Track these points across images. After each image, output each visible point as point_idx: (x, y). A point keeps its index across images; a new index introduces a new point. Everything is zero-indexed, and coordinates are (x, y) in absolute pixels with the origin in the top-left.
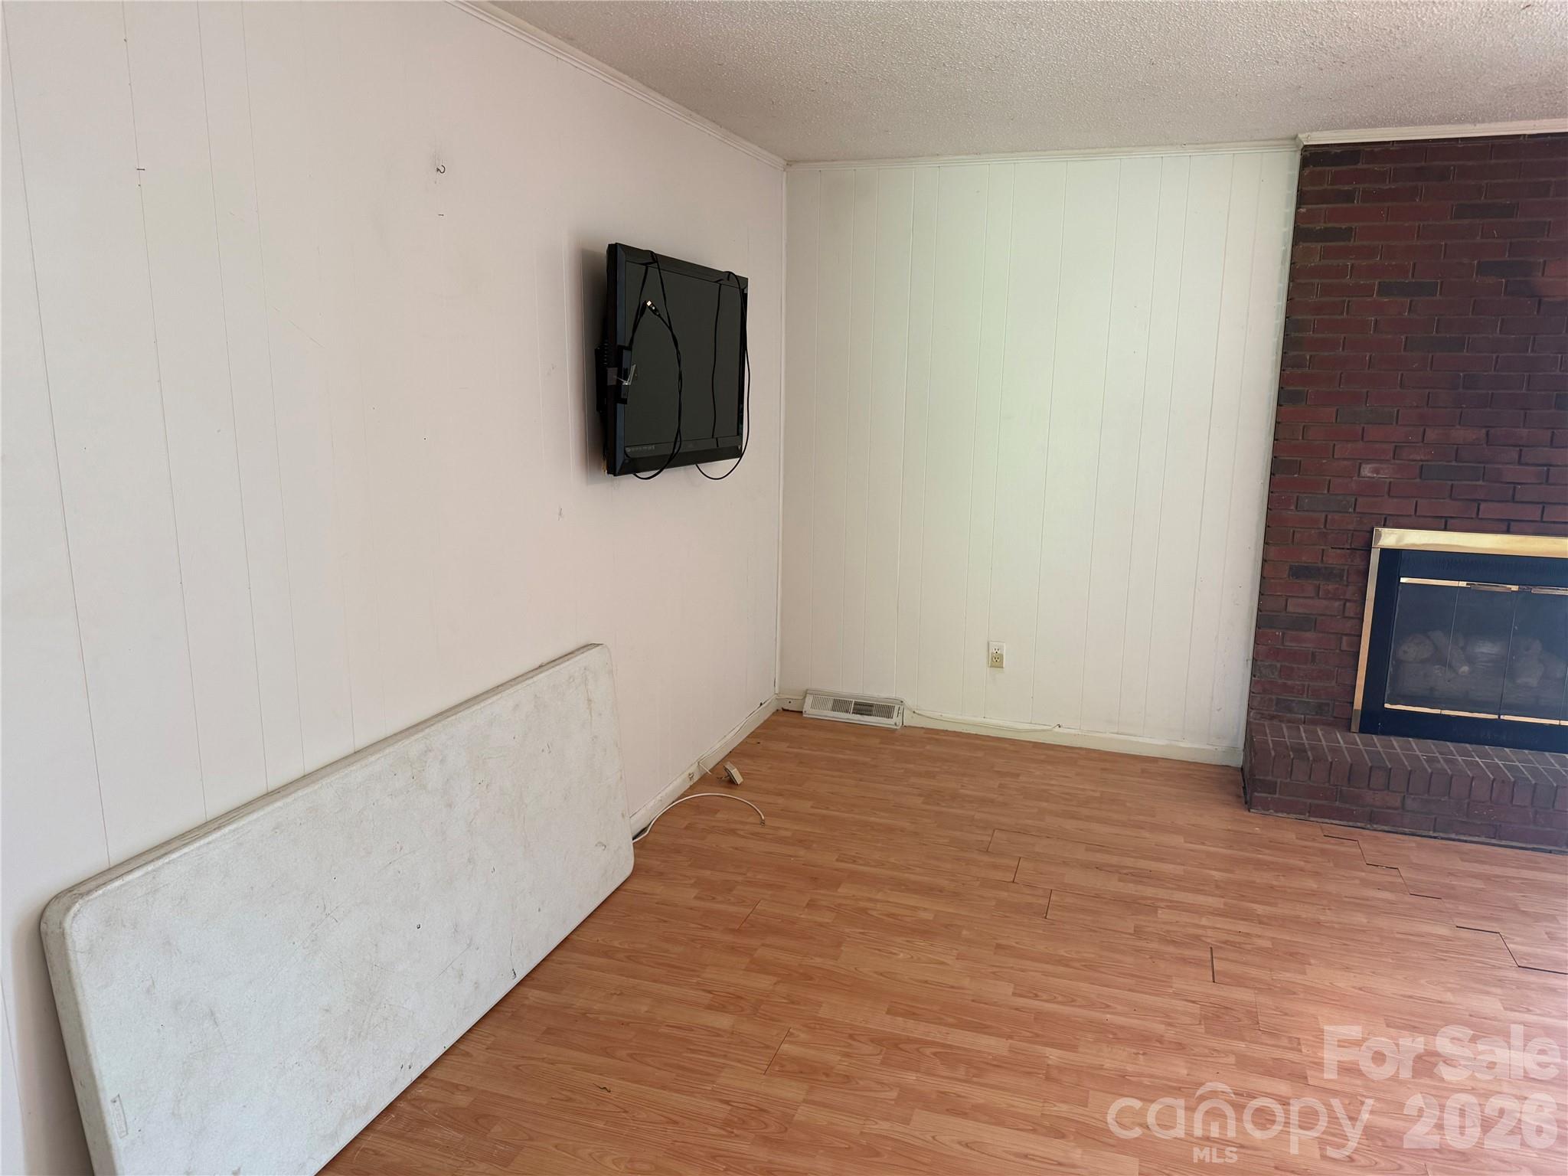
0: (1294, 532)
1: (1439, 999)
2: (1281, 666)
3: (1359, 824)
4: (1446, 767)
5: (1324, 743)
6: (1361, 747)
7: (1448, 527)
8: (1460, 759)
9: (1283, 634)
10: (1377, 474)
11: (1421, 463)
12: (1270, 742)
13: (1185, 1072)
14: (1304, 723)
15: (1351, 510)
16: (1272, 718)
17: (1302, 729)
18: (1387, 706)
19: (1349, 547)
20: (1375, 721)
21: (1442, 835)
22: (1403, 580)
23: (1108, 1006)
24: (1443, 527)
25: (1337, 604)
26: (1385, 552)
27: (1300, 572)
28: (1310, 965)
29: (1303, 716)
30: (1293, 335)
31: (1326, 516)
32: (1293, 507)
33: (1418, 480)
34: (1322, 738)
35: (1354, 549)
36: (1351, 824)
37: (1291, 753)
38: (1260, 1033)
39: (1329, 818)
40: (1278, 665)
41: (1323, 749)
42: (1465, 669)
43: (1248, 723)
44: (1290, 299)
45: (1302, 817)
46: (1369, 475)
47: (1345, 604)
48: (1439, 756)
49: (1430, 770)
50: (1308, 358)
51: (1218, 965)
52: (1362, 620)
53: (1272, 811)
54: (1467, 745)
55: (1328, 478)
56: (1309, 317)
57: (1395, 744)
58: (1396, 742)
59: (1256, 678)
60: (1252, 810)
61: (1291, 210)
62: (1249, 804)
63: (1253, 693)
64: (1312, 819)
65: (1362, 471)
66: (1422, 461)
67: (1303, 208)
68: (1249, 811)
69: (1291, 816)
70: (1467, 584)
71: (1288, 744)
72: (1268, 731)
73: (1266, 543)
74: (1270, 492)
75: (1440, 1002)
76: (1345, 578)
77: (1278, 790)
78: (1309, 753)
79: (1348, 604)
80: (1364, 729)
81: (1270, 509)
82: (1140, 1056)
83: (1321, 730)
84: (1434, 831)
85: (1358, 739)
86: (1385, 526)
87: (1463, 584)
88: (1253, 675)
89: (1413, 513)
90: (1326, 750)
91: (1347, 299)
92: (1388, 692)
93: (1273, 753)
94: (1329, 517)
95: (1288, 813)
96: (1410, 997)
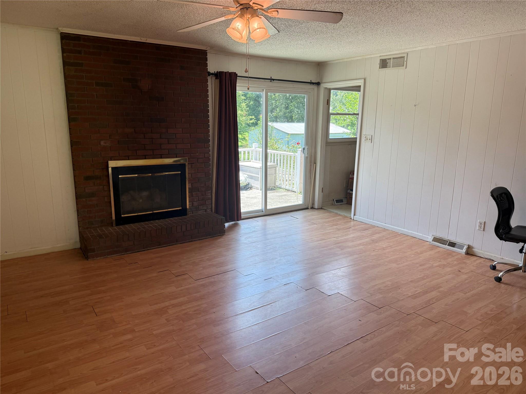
0: (83, 165)
1: (160, 293)
2: (87, 210)
3: (123, 254)
4: (143, 229)
5: (106, 232)
6: (118, 230)
7: (129, 159)
8: (146, 226)
9: (86, 200)
10: (106, 144)
11: (118, 140)
12: (90, 236)
13: (99, 347)
14: (98, 227)
15: (100, 156)
16: (87, 228)
17: (98, 229)
18: (122, 216)
19: (101, 168)
20: (120, 221)
21: (146, 249)
22: (120, 176)
23: (64, 340)
24: (128, 159)
25: (101, 187)
26: (113, 168)
27: (88, 178)
28: (124, 298)
29: (97, 225)
30: (70, 98)
31: (92, 159)
32: (81, 157)
33: (118, 145)
34: (105, 230)
35: (103, 169)
36: (120, 254)
37: (98, 237)
38: (117, 324)
39: (113, 254)
40: (86, 210)
41: (107, 234)
42: (141, 200)
43: (80, 232)
44: (66, 86)
45: (105, 257)
46: (103, 144)
47: (104, 187)
48: (140, 227)
49: (139, 231)
50: (76, 106)
51: (96, 310)
52: (110, 191)
53: (95, 258)
54: (147, 222)
55: (91, 146)
56: (74, 92)
57: (127, 227)
58: (127, 226)
59: (80, 216)
60: (89, 260)
61: (60, 54)
62: (87, 258)
63: (79, 221)
64: (108, 256)
65: (101, 143)
66: (118, 139)
67: (65, 54)
68: (88, 260)
69: (102, 257)
70: (138, 175)
71: (96, 235)
72: (88, 233)
73: (74, 170)
74: (72, 152)
75: (161, 293)
76: (102, 178)
77: (96, 251)
78: (103, 236)
79: (105, 187)
80: (117, 225)
81: (73, 158)
82: (82, 350)
83: (104, 228)
84: (144, 248)
85: (116, 228)
86: (111, 160)
87: (136, 175)
88: (78, 215)
89: (118, 156)
90: (108, 234)
91: (86, 87)
92: (122, 211)
93: (92, 239)
94: (93, 159)
95: (100, 257)
96: (153, 295)
